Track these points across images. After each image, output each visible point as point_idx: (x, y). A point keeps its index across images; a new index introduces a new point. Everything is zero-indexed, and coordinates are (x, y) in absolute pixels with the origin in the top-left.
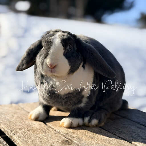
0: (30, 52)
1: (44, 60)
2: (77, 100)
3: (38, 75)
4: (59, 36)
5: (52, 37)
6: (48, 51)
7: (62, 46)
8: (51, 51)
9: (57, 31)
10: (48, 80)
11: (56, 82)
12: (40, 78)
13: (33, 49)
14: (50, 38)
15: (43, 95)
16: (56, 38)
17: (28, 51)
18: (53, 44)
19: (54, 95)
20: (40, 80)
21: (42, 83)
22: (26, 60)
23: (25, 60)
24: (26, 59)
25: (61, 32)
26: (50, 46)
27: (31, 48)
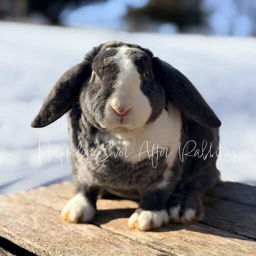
0: (62, 88)
1: (105, 101)
2: (157, 173)
3: (83, 130)
4: (126, 54)
5: (115, 57)
6: (112, 83)
7: (137, 72)
8: (119, 83)
9: (117, 44)
10: (106, 138)
11: (122, 140)
12: (88, 136)
13: (70, 82)
14: (111, 59)
15: (94, 168)
16: (121, 58)
17: (58, 86)
18: (121, 69)
19: (117, 166)
20: (87, 140)
21: (92, 145)
22: (56, 104)
23: (53, 104)
24: (54, 102)
25: (126, 46)
26: (114, 73)
27: (66, 80)
